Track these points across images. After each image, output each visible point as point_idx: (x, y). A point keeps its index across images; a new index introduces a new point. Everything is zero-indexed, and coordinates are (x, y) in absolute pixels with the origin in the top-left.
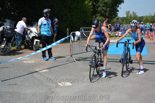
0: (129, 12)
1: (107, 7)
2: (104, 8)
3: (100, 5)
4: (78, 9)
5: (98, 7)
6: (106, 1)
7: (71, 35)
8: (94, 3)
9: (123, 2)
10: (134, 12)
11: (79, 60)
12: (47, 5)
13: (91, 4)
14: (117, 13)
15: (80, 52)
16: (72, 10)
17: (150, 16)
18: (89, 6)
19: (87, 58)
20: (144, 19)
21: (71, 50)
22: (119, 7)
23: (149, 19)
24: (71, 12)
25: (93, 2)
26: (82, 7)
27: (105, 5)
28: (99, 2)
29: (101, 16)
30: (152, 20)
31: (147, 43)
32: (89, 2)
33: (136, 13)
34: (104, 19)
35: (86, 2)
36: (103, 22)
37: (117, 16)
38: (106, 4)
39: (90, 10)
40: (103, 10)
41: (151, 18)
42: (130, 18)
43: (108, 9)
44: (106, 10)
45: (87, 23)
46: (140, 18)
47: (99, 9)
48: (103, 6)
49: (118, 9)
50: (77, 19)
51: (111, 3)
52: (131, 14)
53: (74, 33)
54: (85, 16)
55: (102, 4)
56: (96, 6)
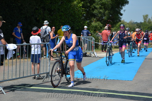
0: (147, 16)
1: (106, 9)
2: (101, 11)
3: (96, 6)
5: (93, 10)
6: (103, 1)
9: (127, 2)
12: (14, 5)
13: (81, 5)
14: (121, 17)
16: (53, 13)
19: (32, 86)
22: (122, 9)
26: (68, 9)
27: (103, 7)
28: (94, 2)
29: (97, 21)
32: (79, 3)
34: (102, 25)
35: (75, 3)
36: (99, 28)
37: (120, 21)
38: (104, 5)
39: (81, 13)
40: (100, 13)
42: (148, 24)
43: (107, 11)
44: (104, 13)
45: (76, 30)
47: (94, 12)
48: (101, 8)
50: (61, 24)
51: (111, 4)
52: (150, 19)
54: (72, 21)
55: (98, 5)
56: (91, 8)
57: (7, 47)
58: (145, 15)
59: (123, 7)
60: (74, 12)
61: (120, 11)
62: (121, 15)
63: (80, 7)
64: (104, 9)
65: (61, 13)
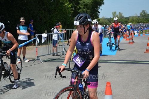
0: (115, 13)
1: (88, 9)
2: (84, 10)
3: (81, 7)
4: (57, 11)
5: (79, 9)
6: (86, 3)
7: (37, 37)
8: (75, 5)
9: (103, 3)
10: (120, 13)
11: (46, 61)
13: (70, 6)
14: (99, 14)
15: (48, 54)
17: (136, 17)
18: (69, 8)
19: (55, 59)
20: (130, 20)
21: (37, 52)
22: (99, 8)
23: (135, 19)
24: (50, 14)
25: (73, 4)
26: (62, 10)
27: (86, 7)
28: (79, 3)
30: (138, 20)
31: (122, 43)
32: (69, 4)
33: (122, 14)
35: (66, 4)
37: (98, 17)
38: (87, 5)
39: (71, 12)
40: (84, 12)
41: (137, 19)
43: (89, 10)
44: (87, 11)
45: (68, 25)
46: (126, 18)
47: (80, 11)
48: (84, 8)
49: (99, 10)
50: (57, 21)
51: (92, 5)
52: (117, 15)
53: (40, 36)
54: (65, 18)
55: (82, 6)
56: (77, 8)
57: (42, 36)
58: (114, 12)
59: (100, 7)
60: (66, 11)
61: (98, 9)
62: (99, 12)
63: (70, 7)
64: (86, 9)
65: (57, 13)
